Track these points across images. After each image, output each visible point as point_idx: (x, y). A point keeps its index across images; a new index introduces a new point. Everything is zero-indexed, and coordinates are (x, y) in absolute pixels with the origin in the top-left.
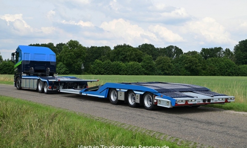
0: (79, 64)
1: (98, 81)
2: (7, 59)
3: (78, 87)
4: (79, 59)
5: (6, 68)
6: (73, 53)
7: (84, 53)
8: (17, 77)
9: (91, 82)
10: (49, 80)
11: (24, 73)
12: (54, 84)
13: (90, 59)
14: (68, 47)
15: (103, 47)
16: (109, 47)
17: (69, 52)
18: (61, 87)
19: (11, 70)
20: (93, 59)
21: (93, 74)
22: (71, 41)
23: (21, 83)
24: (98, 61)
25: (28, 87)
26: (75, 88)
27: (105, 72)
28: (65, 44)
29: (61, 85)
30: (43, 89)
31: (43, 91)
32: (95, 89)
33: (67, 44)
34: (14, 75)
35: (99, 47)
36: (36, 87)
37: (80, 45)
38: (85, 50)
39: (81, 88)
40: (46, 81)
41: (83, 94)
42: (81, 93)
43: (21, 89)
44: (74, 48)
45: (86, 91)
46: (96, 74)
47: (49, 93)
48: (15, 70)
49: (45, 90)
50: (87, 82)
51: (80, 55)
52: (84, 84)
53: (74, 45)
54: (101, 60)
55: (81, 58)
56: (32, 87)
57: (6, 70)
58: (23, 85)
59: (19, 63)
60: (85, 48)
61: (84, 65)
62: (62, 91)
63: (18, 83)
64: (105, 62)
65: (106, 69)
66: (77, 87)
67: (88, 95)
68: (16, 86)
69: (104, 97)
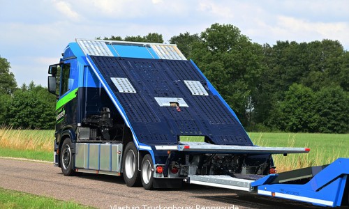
0: (240, 99)
1: (307, 151)
2: (28, 85)
3: (244, 169)
4: (239, 83)
5: (25, 111)
6: (219, 65)
7: (254, 64)
8: (63, 139)
9: (285, 154)
10: (158, 148)
11: (83, 125)
12: (171, 160)
13: (272, 82)
14: (204, 45)
15: (316, 45)
16: (337, 44)
17: (209, 61)
18: (192, 169)
19: (38, 117)
20: (281, 83)
21: (283, 129)
22: (214, 26)
23: (73, 154)
24: (300, 88)
25: (94, 168)
26: (235, 172)
27: (321, 124)
28: (196, 36)
29: (191, 160)
30: (138, 175)
31: (137, 182)
32: (301, 178)
33: (204, 35)
34: (53, 132)
35: (304, 45)
36: (118, 169)
37: (244, 38)
38: (258, 53)
39: (253, 171)
40: (148, 148)
41: (260, 192)
42: (256, 188)
43: (73, 173)
44: (223, 50)
45: (270, 182)
46: (294, 129)
47: (156, 185)
48: (58, 118)
49: (146, 178)
50: (270, 153)
51: (244, 71)
52: (262, 161)
53: (224, 41)
54: (309, 84)
55: (246, 80)
56: (105, 169)
57: (26, 116)
58: (81, 163)
59: (70, 96)
60: (257, 46)
61: (254, 101)
62: (195, 180)
63: (66, 154)
64: (324, 90)
65: (325, 114)
66: (239, 171)
67: (278, 195)
68: (60, 165)
69: (330, 204)
